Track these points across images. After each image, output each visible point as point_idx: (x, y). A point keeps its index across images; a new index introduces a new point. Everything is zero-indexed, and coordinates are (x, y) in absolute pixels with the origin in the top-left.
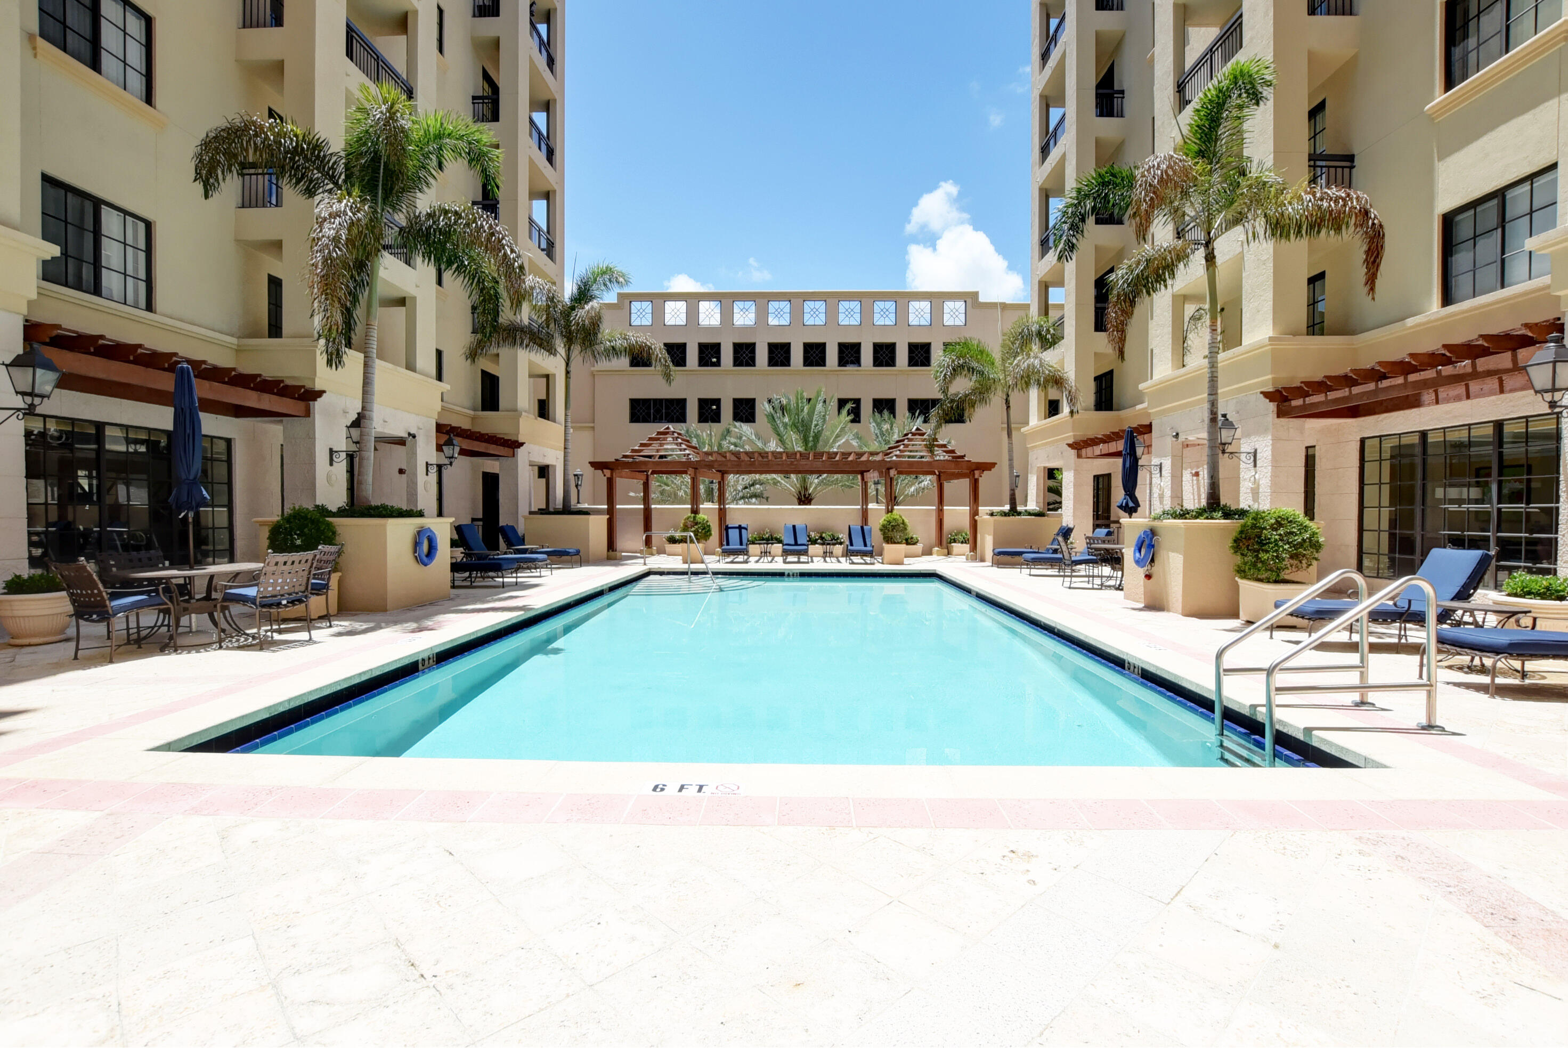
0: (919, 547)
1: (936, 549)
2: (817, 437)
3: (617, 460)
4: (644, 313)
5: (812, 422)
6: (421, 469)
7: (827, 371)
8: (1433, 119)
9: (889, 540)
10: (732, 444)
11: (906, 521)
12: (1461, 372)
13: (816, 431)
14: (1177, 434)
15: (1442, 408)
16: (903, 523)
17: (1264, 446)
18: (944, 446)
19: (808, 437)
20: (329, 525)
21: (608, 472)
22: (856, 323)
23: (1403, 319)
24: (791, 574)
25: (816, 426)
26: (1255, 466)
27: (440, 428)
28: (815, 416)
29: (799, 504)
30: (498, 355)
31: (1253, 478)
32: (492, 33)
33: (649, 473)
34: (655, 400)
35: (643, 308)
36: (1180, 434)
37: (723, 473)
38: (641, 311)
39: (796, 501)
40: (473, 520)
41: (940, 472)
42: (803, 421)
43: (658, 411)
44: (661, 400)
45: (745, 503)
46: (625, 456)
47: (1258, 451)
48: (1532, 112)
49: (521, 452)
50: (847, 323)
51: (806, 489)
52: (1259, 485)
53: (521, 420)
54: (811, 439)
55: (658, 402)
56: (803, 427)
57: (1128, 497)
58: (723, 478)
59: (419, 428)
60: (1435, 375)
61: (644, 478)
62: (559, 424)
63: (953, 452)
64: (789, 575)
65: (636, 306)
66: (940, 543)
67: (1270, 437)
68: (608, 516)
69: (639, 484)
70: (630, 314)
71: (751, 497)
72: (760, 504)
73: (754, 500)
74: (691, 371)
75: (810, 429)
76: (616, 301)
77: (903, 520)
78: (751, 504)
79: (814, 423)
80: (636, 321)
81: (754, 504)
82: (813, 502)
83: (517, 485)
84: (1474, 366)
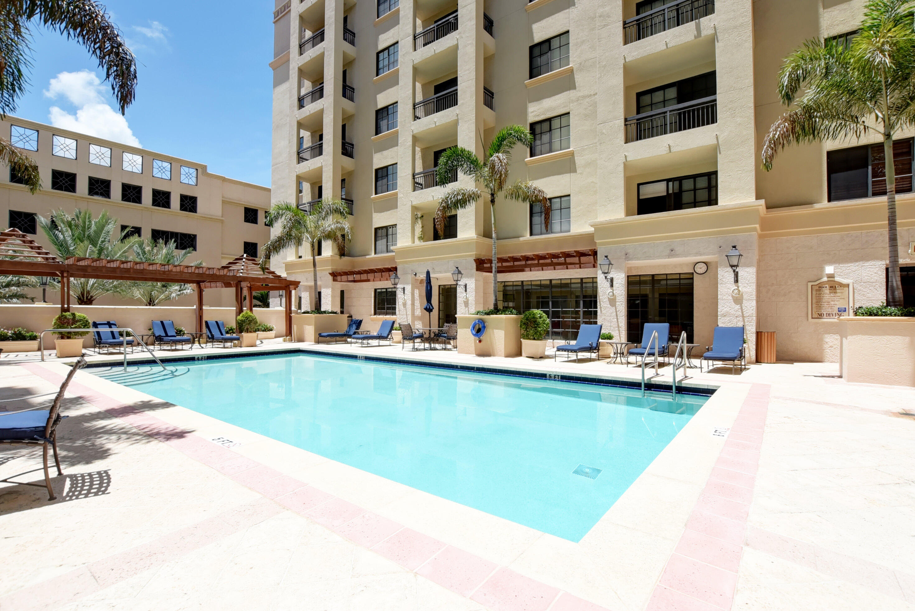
8: (527, 165)
12: (561, 262)
14: (416, 274)
15: (532, 273)
17: (471, 284)
23: (519, 237)
26: (466, 291)
29: (80, 304)
31: (465, 297)
36: (417, 274)
47: (467, 285)
48: (562, 175)
52: (468, 300)
60: (550, 262)
64: (198, 359)
67: (474, 279)
82: (94, 302)
84: (565, 260)
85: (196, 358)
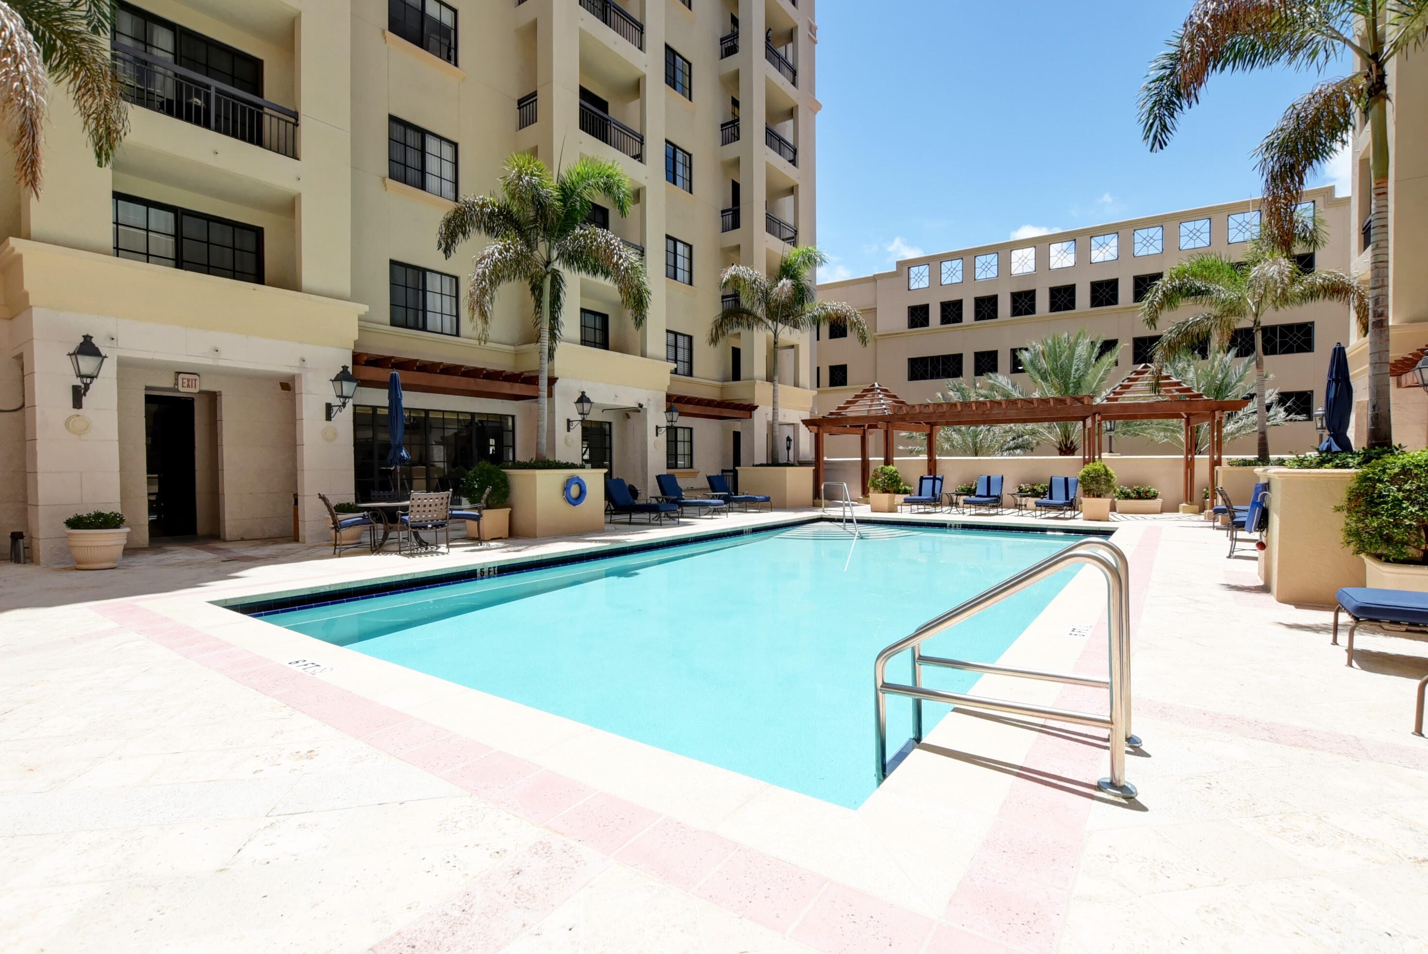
0: (1157, 503)
1: (1184, 504)
2: (1078, 385)
3: (823, 417)
4: (921, 277)
5: (1071, 367)
6: (651, 431)
7: (1121, 309)
9: (1088, 493)
10: (982, 396)
11: (1111, 471)
13: (1077, 376)
16: (1107, 473)
18: (1178, 384)
19: (1068, 384)
20: (504, 474)
21: (815, 429)
22: (1157, 252)
24: (953, 525)
25: (1076, 370)
27: (669, 398)
28: (1075, 361)
29: (1061, 455)
30: (739, 334)
32: (733, 68)
33: (866, 428)
34: (932, 358)
35: (921, 272)
37: (932, 425)
38: (919, 275)
39: (1058, 452)
40: (723, 471)
41: (1189, 415)
42: (1061, 367)
43: (935, 368)
44: (938, 358)
45: (1009, 455)
46: (831, 414)
49: (756, 413)
50: (1145, 253)
51: (1067, 438)
53: (756, 387)
54: (1071, 385)
55: (935, 359)
56: (1062, 373)
57: (1331, 438)
58: (931, 431)
59: (649, 400)
61: (862, 432)
62: (804, 388)
63: (1189, 390)
64: (951, 526)
65: (914, 270)
66: (1189, 497)
68: (814, 468)
69: (857, 438)
70: (909, 279)
71: (1016, 448)
72: (1024, 455)
73: (1018, 451)
74: (967, 326)
75: (1070, 375)
76: (895, 270)
77: (1106, 470)
78: (1014, 455)
79: (1074, 368)
80: (914, 286)
81: (1019, 455)
82: (1076, 453)
83: (753, 441)
85: (948, 525)
